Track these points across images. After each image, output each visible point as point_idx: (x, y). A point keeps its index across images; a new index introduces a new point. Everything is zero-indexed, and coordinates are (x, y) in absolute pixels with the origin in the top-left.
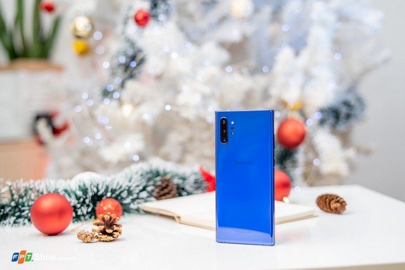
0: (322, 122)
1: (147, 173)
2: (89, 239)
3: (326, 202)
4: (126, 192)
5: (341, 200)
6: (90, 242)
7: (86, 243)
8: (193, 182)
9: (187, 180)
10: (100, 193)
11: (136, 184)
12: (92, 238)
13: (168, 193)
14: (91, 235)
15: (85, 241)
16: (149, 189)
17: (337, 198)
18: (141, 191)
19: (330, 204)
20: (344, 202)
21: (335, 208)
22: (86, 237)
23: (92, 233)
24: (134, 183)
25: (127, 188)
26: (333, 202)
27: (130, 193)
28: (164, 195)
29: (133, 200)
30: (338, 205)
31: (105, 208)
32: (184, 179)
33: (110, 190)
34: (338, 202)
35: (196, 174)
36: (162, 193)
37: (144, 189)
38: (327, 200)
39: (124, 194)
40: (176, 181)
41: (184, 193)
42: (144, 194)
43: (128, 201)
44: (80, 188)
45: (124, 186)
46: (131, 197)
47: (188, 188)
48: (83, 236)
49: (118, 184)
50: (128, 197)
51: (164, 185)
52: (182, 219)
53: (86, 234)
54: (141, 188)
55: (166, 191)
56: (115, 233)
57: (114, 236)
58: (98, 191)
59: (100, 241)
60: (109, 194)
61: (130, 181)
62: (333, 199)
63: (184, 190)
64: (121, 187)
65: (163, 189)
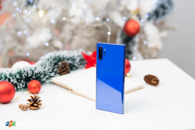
0: (149, 19)
2: (25, 109)
3: (149, 79)
5: (157, 79)
6: (26, 110)
7: (24, 110)
8: (78, 61)
9: (76, 60)
10: (29, 76)
11: (48, 69)
12: (26, 108)
13: (65, 71)
14: (26, 107)
15: (23, 110)
16: (55, 70)
17: (155, 78)
19: (151, 80)
20: (158, 80)
21: (153, 83)
22: (24, 108)
23: (26, 106)
25: (44, 73)
26: (152, 80)
27: (45, 75)
28: (63, 72)
29: (47, 79)
30: (155, 82)
31: (32, 86)
32: (74, 60)
33: (34, 74)
34: (155, 80)
35: (80, 56)
36: (62, 70)
37: (53, 71)
38: (150, 79)
39: (42, 76)
40: (70, 62)
42: (52, 74)
43: (44, 79)
44: (18, 73)
45: (42, 71)
46: (46, 77)
47: (76, 65)
48: (22, 107)
50: (44, 77)
51: (63, 66)
52: (73, 90)
53: (24, 106)
54: (51, 71)
56: (38, 105)
57: (38, 107)
58: (28, 75)
59: (31, 109)
60: (34, 77)
61: (44, 68)
62: (152, 78)
63: (74, 66)
64: (40, 72)
65: (63, 68)
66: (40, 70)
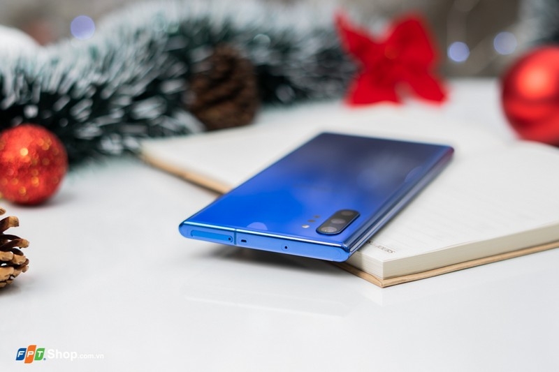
1: (171, 36)
4: (86, 104)
9: (297, 49)
11: (126, 76)
16: (171, 87)
18: (138, 99)
24: (117, 75)
27: (100, 106)
29: (109, 130)
36: (210, 96)
37: (153, 90)
39: (81, 112)
40: (262, 56)
41: (284, 93)
42: (147, 110)
43: (90, 131)
45: (83, 85)
46: (102, 121)
47: (297, 78)
49: (63, 77)
50: (93, 117)
54: (139, 89)
55: (222, 91)
60: (31, 112)
61: (103, 70)
63: (284, 81)
64: (73, 88)
65: (215, 83)
66: (73, 75)
